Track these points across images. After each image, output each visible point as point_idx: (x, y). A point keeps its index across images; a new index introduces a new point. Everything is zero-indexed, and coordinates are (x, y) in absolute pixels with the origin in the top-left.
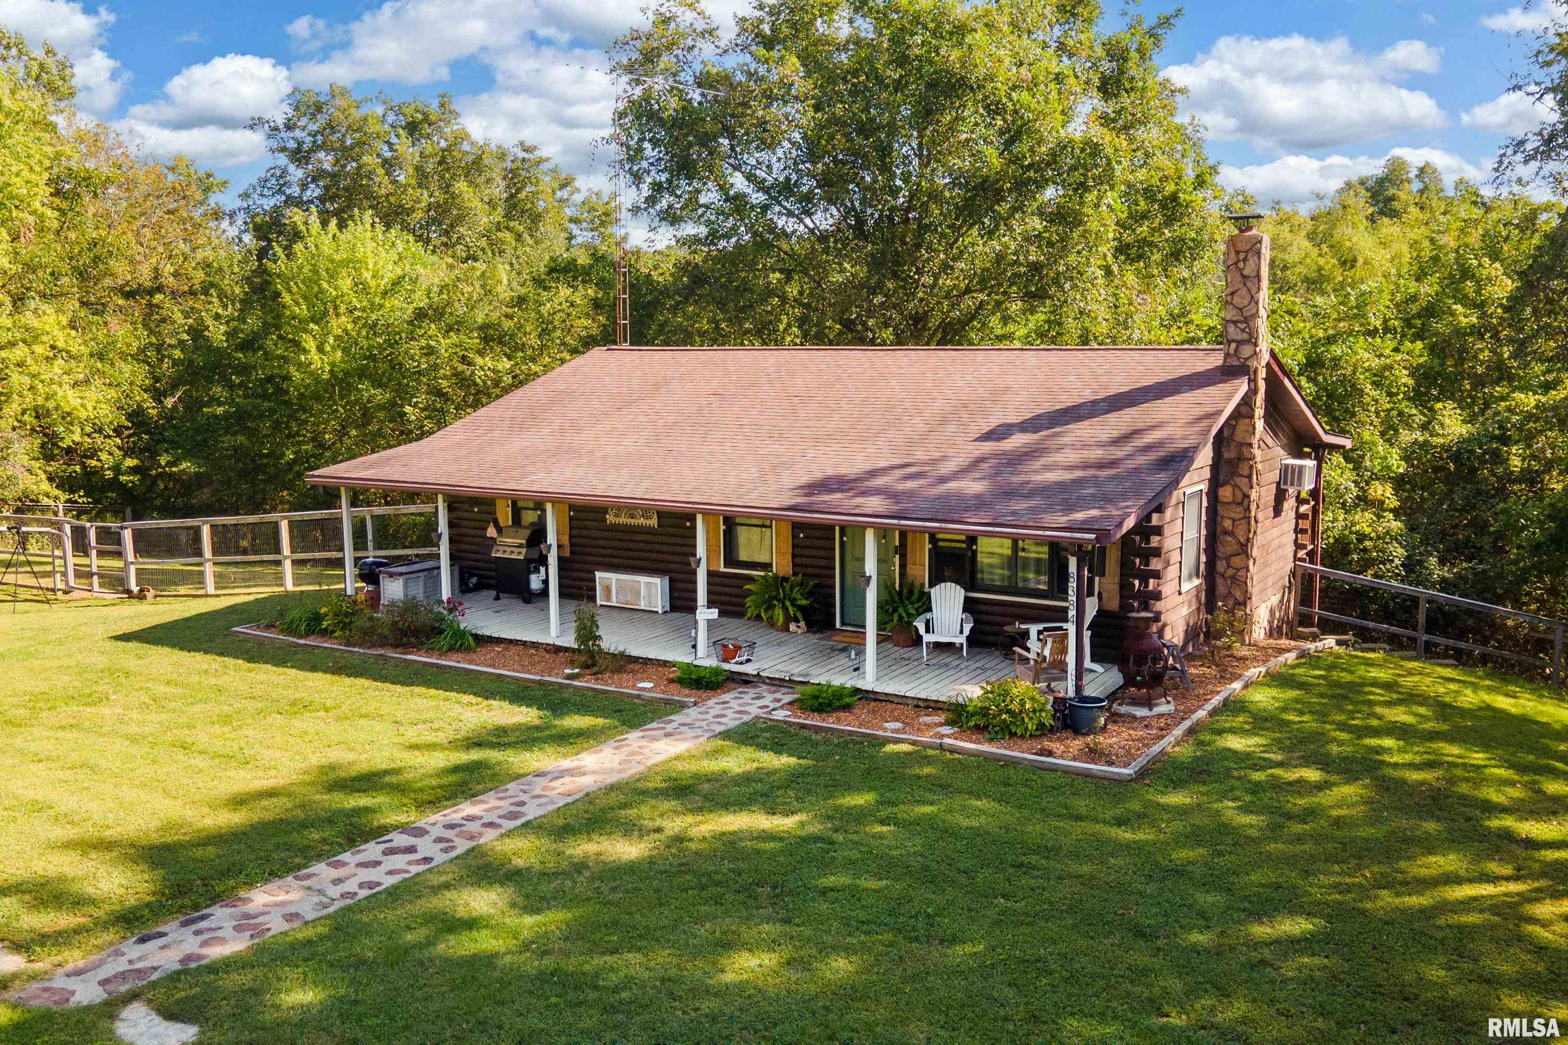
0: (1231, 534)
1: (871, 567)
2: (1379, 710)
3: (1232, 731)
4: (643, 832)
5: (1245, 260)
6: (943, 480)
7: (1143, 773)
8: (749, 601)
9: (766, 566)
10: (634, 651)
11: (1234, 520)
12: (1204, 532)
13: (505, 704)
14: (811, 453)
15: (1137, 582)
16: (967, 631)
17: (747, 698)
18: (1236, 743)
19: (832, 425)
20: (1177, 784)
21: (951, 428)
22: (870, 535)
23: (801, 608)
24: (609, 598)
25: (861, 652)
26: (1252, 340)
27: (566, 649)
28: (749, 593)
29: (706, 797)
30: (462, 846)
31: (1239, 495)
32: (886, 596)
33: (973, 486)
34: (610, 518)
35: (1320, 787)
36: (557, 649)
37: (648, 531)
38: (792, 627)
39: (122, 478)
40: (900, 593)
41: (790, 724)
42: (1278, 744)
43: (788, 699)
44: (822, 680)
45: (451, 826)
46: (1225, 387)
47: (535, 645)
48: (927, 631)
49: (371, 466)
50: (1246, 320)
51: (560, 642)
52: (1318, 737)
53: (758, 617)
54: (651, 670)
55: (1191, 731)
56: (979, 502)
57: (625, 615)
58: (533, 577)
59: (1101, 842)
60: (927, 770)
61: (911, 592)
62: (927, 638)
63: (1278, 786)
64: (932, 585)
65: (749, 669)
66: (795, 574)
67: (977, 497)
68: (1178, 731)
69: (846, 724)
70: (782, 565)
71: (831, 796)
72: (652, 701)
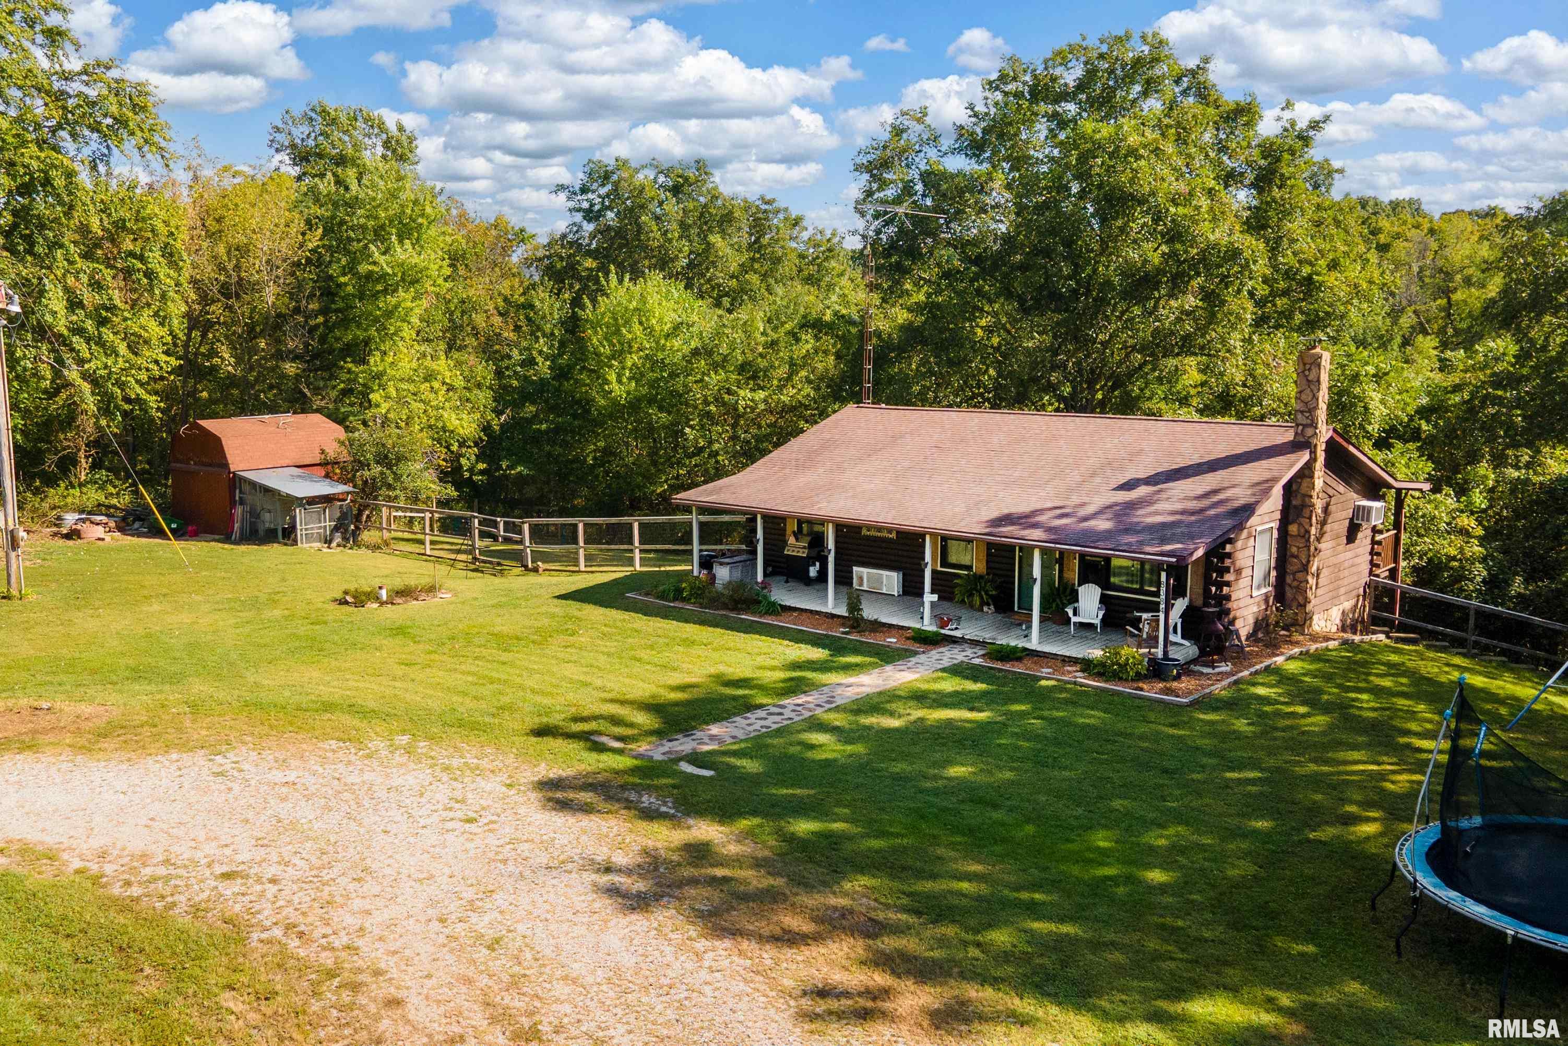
0: (1296, 557)
1: (1037, 572)
2: (1372, 678)
3: (1262, 684)
4: (900, 716)
5: (1309, 370)
6: (1086, 519)
7: (1192, 704)
8: (957, 591)
9: (969, 568)
10: (884, 620)
11: (1299, 548)
12: (1274, 555)
13: (809, 647)
14: (1001, 494)
15: (1214, 589)
16: (1100, 616)
17: (956, 651)
18: (1261, 691)
19: (1017, 474)
20: (1215, 709)
21: (1098, 480)
22: (1037, 554)
23: (991, 597)
24: (861, 584)
25: (1029, 627)
26: (1313, 425)
27: (839, 617)
28: (957, 585)
29: (934, 700)
30: (807, 714)
31: (1302, 531)
32: (1047, 590)
33: (1103, 524)
34: (864, 532)
35: (1307, 715)
36: (833, 616)
37: (890, 541)
38: (985, 609)
39: (475, 478)
40: (1058, 589)
41: (984, 667)
42: (1289, 694)
43: (981, 652)
44: (1004, 642)
45: (799, 705)
46: (1292, 457)
47: (818, 613)
48: (1075, 614)
49: (711, 493)
50: (1310, 411)
51: (834, 612)
52: (1318, 691)
53: (963, 601)
54: (894, 632)
55: (1236, 682)
56: (1108, 535)
57: (874, 596)
58: (811, 569)
59: (1158, 733)
60: (1064, 695)
61: (1065, 589)
62: (1074, 619)
63: (1278, 714)
64: (1080, 585)
65: (957, 634)
66: (988, 574)
67: (1108, 531)
68: (1225, 683)
69: (1019, 668)
70: (979, 566)
71: (1006, 704)
72: (898, 649)
